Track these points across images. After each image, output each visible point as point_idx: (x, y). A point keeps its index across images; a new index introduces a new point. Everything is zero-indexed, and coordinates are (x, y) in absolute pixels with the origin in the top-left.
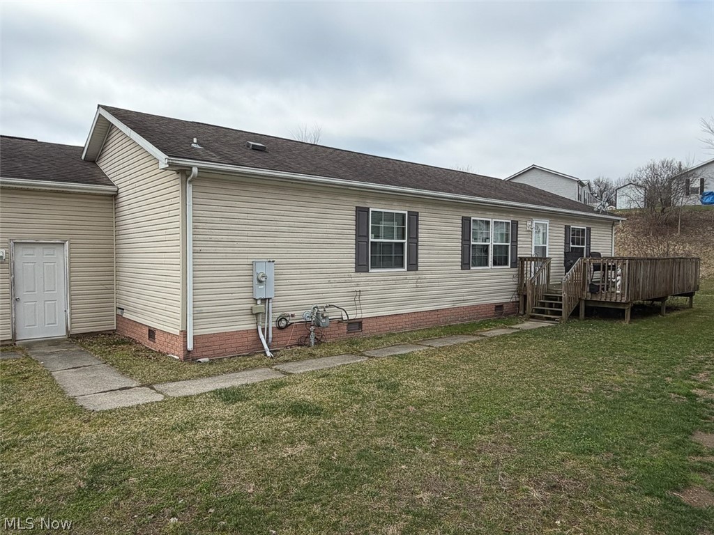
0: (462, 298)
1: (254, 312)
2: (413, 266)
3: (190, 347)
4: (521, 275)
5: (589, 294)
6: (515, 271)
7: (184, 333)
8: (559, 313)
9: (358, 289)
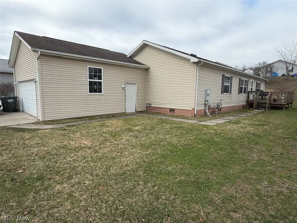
0: (237, 103)
1: (206, 104)
2: (230, 93)
3: (195, 113)
4: (248, 97)
5: (273, 102)
6: (247, 95)
7: (194, 109)
8: (266, 108)
9: (221, 99)
